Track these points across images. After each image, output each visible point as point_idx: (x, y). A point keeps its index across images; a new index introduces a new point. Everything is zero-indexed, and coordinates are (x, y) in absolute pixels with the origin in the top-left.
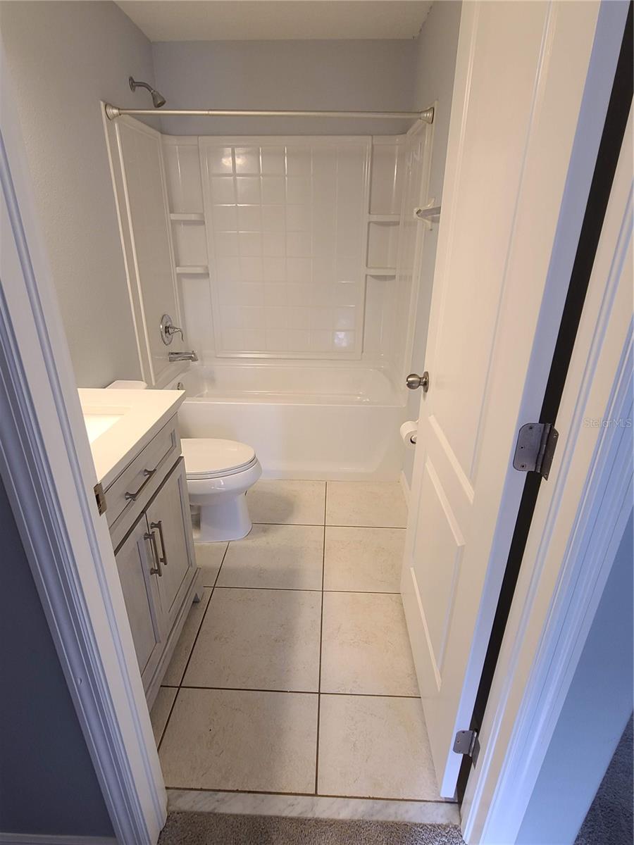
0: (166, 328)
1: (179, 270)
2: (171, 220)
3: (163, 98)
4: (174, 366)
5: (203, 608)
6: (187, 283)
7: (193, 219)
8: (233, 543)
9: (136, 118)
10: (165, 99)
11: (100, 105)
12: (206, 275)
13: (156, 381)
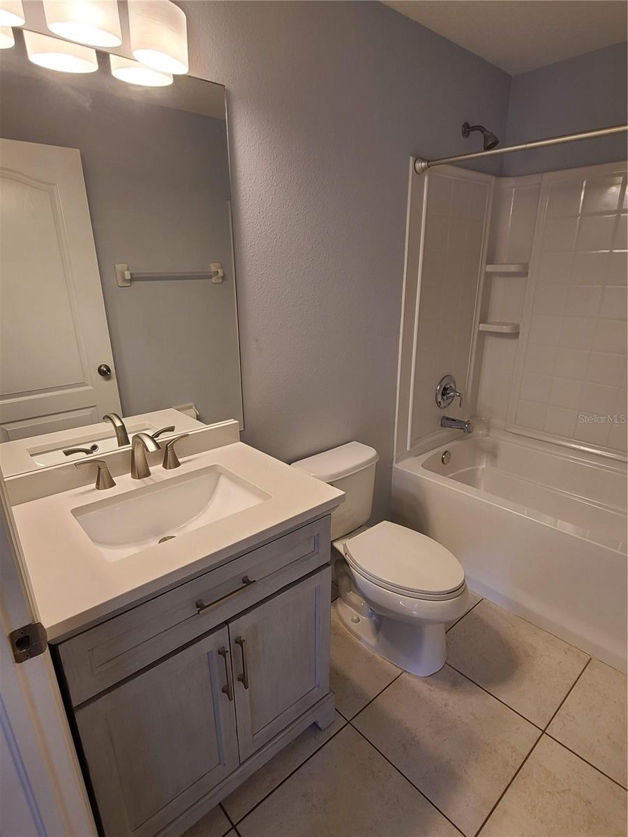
0: (445, 389)
1: (483, 327)
2: (486, 272)
3: (495, 137)
4: (446, 432)
5: (321, 742)
6: (490, 342)
7: (513, 270)
8: (407, 674)
9: (456, 166)
10: (499, 139)
11: (409, 161)
12: (515, 335)
13: (411, 447)
